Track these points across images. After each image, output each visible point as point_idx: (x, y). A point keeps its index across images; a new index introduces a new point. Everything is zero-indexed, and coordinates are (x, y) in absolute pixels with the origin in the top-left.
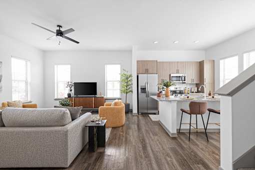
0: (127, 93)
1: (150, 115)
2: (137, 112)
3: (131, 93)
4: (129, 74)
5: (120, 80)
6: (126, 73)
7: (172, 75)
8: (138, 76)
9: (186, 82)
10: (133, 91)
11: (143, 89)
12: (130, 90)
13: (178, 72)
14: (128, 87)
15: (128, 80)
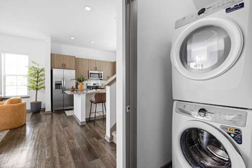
0: (37, 89)
1: (66, 112)
2: (50, 110)
3: (43, 89)
4: (40, 68)
5: (27, 74)
6: (35, 66)
7: (90, 72)
8: (52, 71)
9: (102, 78)
10: (46, 87)
11: (59, 84)
12: (42, 86)
13: (96, 69)
14: (39, 83)
15: (40, 74)
